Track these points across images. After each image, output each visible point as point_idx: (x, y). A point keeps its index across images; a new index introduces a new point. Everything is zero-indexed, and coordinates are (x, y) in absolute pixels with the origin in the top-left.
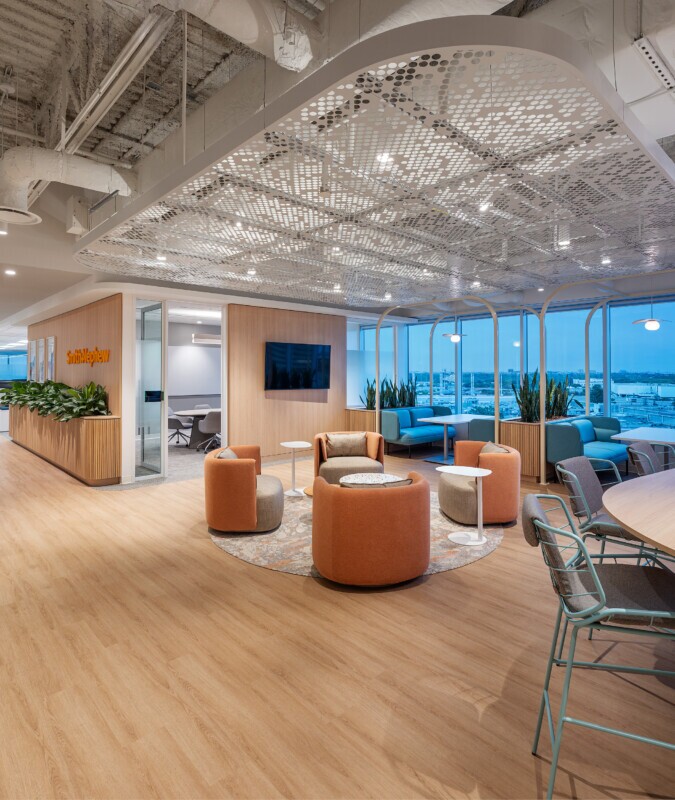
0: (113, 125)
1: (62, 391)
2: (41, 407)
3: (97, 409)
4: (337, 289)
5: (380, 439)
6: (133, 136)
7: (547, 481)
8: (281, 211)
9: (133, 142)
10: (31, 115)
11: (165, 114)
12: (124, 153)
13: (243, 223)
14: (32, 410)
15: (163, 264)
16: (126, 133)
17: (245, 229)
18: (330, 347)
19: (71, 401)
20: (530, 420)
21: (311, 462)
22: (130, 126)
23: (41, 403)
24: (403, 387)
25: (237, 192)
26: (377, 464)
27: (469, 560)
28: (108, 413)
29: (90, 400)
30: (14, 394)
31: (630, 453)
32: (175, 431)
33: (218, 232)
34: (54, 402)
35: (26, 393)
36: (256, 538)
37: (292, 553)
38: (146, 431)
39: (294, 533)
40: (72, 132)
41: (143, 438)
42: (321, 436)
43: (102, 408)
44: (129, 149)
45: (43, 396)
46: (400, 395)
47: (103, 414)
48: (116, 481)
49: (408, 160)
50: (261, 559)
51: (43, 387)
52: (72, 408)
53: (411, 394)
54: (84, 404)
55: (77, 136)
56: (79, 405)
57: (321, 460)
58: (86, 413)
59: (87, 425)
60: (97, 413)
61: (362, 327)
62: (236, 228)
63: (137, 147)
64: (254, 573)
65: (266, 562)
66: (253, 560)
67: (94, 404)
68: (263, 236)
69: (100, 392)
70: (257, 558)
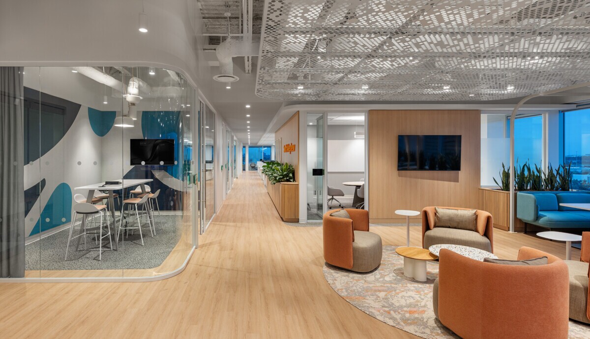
3: (288, 178)
4: (447, 89)
5: (489, 218)
18: (460, 137)
21: (420, 228)
26: (484, 240)
28: (294, 180)
29: (285, 173)
32: (331, 197)
36: (351, 275)
37: (369, 293)
39: (381, 279)
42: (429, 209)
43: (290, 178)
47: (291, 182)
48: (296, 221)
50: (344, 290)
52: (276, 177)
54: (282, 175)
56: (280, 175)
57: (427, 229)
58: (282, 180)
60: (288, 181)
61: (508, 117)
64: (334, 299)
65: (346, 293)
66: (338, 290)
67: (287, 175)
69: (291, 168)
70: (342, 289)
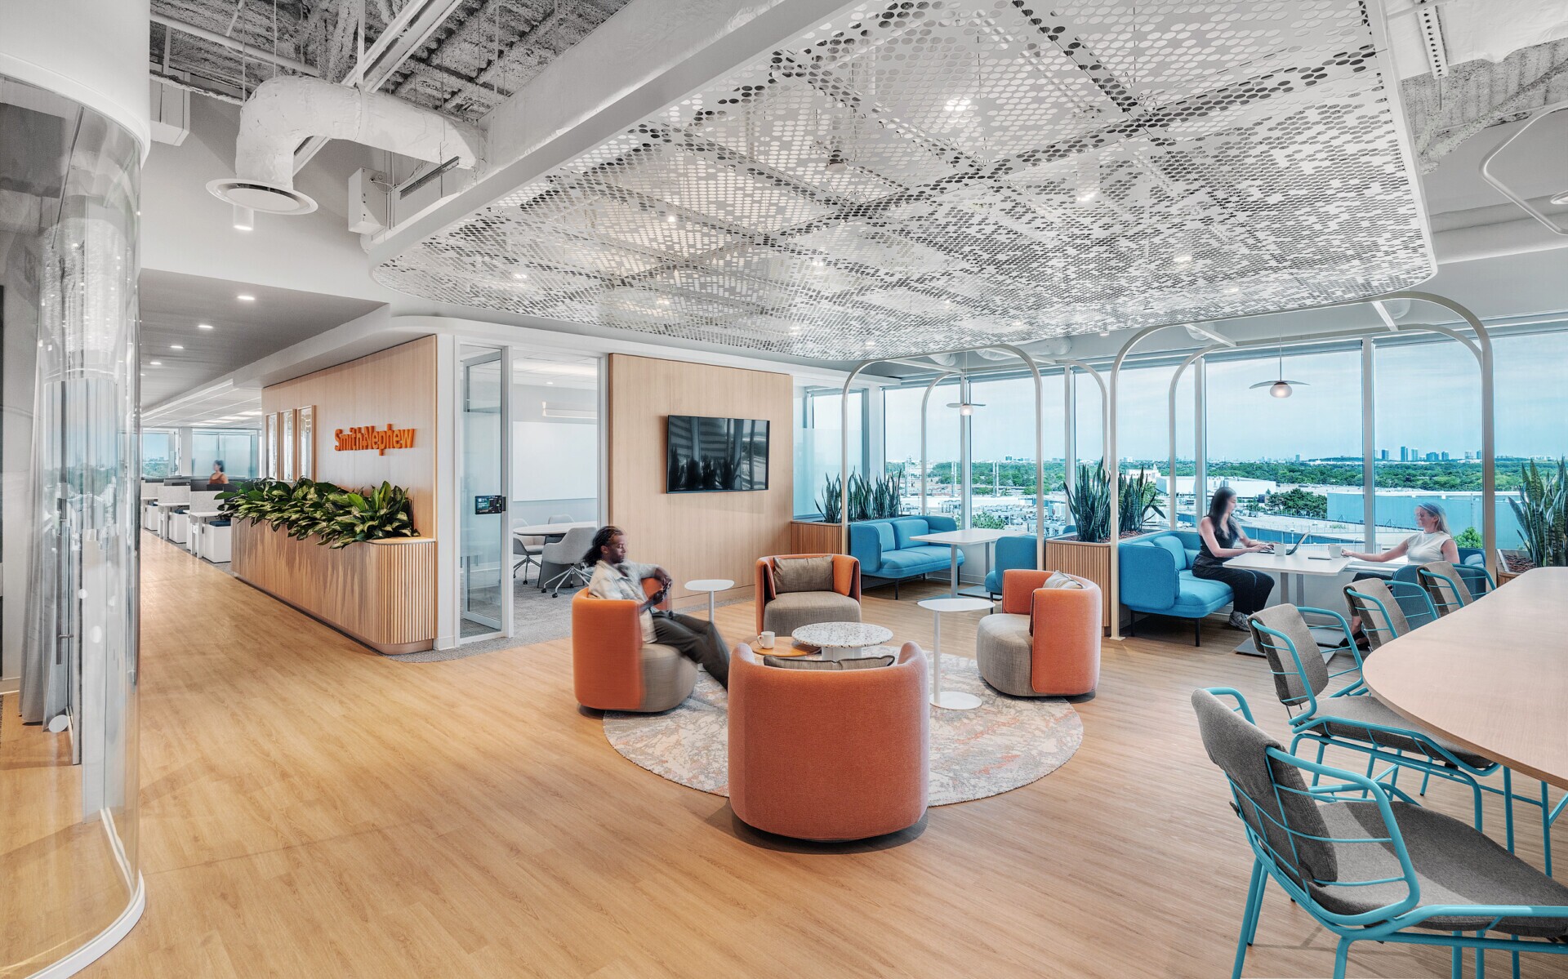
0: (431, 52)
1: (332, 497)
2: (292, 524)
3: (394, 526)
5: (855, 565)
6: (464, 71)
7: (1122, 632)
8: (752, 196)
9: (464, 82)
10: (291, 28)
11: (523, 34)
12: (446, 100)
13: (680, 217)
14: (275, 529)
15: (521, 285)
16: (453, 66)
17: (681, 227)
18: (768, 423)
19: (349, 513)
20: (1092, 538)
22: (459, 54)
23: (294, 517)
24: (880, 486)
25: (687, 161)
27: (1042, 771)
28: (415, 532)
29: (382, 512)
30: (241, 502)
31: (1350, 597)
33: (632, 231)
34: (318, 515)
35: (264, 500)
38: (472, 560)
40: (376, 56)
41: (468, 571)
42: (765, 560)
43: (404, 525)
44: (453, 94)
45: (295, 506)
46: (876, 499)
47: (406, 535)
48: (429, 646)
49: (1001, 108)
50: (702, 778)
51: (294, 490)
52: (353, 525)
53: (892, 498)
54: (372, 519)
55: (383, 63)
56: (363, 520)
57: (768, 597)
58: (378, 533)
59: (379, 553)
60: (396, 533)
61: (809, 391)
62: (665, 226)
63: (470, 90)
66: (689, 780)
67: (390, 518)
68: (706, 240)
69: (399, 497)
70: (695, 777)
